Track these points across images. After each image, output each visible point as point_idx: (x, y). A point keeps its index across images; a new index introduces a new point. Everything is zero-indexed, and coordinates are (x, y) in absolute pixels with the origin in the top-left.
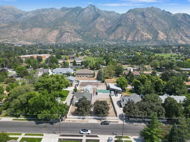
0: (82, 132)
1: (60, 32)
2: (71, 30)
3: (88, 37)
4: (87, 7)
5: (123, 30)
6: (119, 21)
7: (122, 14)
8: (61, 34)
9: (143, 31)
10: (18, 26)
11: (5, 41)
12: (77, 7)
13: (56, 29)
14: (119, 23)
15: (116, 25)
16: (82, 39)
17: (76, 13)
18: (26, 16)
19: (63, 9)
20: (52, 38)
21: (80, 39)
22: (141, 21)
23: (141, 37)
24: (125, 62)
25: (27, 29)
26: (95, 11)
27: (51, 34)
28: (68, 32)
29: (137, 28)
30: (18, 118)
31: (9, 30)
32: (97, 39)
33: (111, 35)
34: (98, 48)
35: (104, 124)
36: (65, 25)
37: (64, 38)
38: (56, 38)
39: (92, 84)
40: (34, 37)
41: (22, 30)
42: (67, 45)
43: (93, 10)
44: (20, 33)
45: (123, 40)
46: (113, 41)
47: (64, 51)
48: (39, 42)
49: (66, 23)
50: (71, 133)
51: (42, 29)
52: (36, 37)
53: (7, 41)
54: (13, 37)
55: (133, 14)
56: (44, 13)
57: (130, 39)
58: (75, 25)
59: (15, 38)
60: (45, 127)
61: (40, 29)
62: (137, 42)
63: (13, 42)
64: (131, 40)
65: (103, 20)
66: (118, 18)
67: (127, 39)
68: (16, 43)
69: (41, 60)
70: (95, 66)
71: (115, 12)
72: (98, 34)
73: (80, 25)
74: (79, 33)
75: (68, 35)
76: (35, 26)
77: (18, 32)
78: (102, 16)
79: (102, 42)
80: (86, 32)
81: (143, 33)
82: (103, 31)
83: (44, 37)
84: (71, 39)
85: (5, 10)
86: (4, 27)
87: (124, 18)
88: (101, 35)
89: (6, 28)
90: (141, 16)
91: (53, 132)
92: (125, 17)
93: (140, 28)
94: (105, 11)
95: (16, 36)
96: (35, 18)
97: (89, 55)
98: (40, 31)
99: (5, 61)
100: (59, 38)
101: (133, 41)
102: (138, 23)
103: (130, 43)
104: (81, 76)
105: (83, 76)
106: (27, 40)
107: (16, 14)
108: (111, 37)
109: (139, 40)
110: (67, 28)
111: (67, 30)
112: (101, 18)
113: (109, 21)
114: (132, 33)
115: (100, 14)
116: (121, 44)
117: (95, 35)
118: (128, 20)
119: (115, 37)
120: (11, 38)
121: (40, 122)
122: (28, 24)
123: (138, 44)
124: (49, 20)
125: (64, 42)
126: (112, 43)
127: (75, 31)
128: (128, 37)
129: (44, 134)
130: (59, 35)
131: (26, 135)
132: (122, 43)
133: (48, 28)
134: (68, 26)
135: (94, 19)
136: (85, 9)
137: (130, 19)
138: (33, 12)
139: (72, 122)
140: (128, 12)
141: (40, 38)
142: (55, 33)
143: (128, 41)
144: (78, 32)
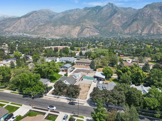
0: (49, 107)
1: (82, 28)
2: (91, 26)
3: (105, 32)
4: (106, 6)
5: (139, 25)
6: (135, 16)
7: (139, 9)
8: (82, 30)
9: (159, 25)
10: (51, 24)
11: (41, 36)
12: (97, 6)
13: (79, 26)
14: (134, 18)
15: (132, 20)
16: (99, 33)
17: (96, 11)
18: (58, 16)
19: (86, 9)
20: (75, 33)
21: (98, 34)
22: (158, 15)
23: (157, 30)
24: (128, 54)
25: (57, 27)
26: (113, 8)
27: (74, 30)
28: (88, 28)
29: (154, 21)
30: (14, 92)
31: (45, 28)
32: (113, 33)
33: (126, 29)
34: (111, 41)
35: (71, 104)
36: (86, 22)
37: (84, 33)
38: (78, 33)
39: (85, 71)
40: (62, 32)
41: (53, 28)
42: (86, 38)
43: (111, 7)
44: (52, 30)
45: (138, 34)
46: (128, 34)
47: (81, 43)
48: (65, 36)
49: (86, 20)
50: (41, 107)
51: (68, 26)
52: (63, 33)
53: (42, 36)
54: (47, 32)
55: (150, 9)
56: (71, 13)
57: (145, 32)
58: (95, 22)
59: (48, 34)
60: (27, 100)
61: (66, 26)
62: (152, 35)
63: (46, 36)
64: (146, 34)
65: (119, 16)
66: (135, 13)
67: (142, 33)
68: (48, 37)
69: (57, 50)
70: (96, 57)
71: (132, 8)
72: (114, 28)
73: (98, 21)
74: (98, 29)
75: (88, 31)
76: (63, 24)
77: (51, 29)
78: (119, 12)
79: (117, 35)
80: (103, 27)
81: (159, 26)
82: (119, 26)
83: (69, 32)
84: (89, 33)
85: (43, 13)
86: (41, 26)
87: (140, 13)
88: (116, 29)
89: (43, 26)
90: (159, 10)
91: (30, 104)
92: (142, 12)
93: (157, 21)
94: (122, 8)
95: (49, 32)
96: (63, 18)
97: (100, 47)
98: (66, 27)
99: (30, 51)
100: (80, 33)
101: (148, 34)
102: (154, 17)
103: (145, 36)
104: (80, 65)
105: (82, 65)
106: (56, 35)
107: (50, 15)
108: (126, 31)
109: (155, 33)
110: (88, 25)
111: (87, 26)
112: (118, 15)
113: (125, 17)
114: (148, 27)
115: (117, 11)
116: (135, 37)
117: (111, 30)
118: (145, 14)
119: (130, 31)
120: (46, 33)
121: (26, 96)
122: (58, 22)
123: (153, 37)
124: (74, 18)
125: (84, 36)
126: (126, 37)
127: (94, 26)
128: (143, 31)
129: (23, 105)
130: (81, 31)
131: (11, 104)
132: (137, 36)
133: (73, 25)
134: (88, 23)
135: (111, 16)
136: (104, 7)
137: (147, 14)
138: (62, 13)
139: (48, 99)
140: (144, 7)
141: (66, 33)
142: (78, 29)
143: (143, 35)
144: (96, 27)
